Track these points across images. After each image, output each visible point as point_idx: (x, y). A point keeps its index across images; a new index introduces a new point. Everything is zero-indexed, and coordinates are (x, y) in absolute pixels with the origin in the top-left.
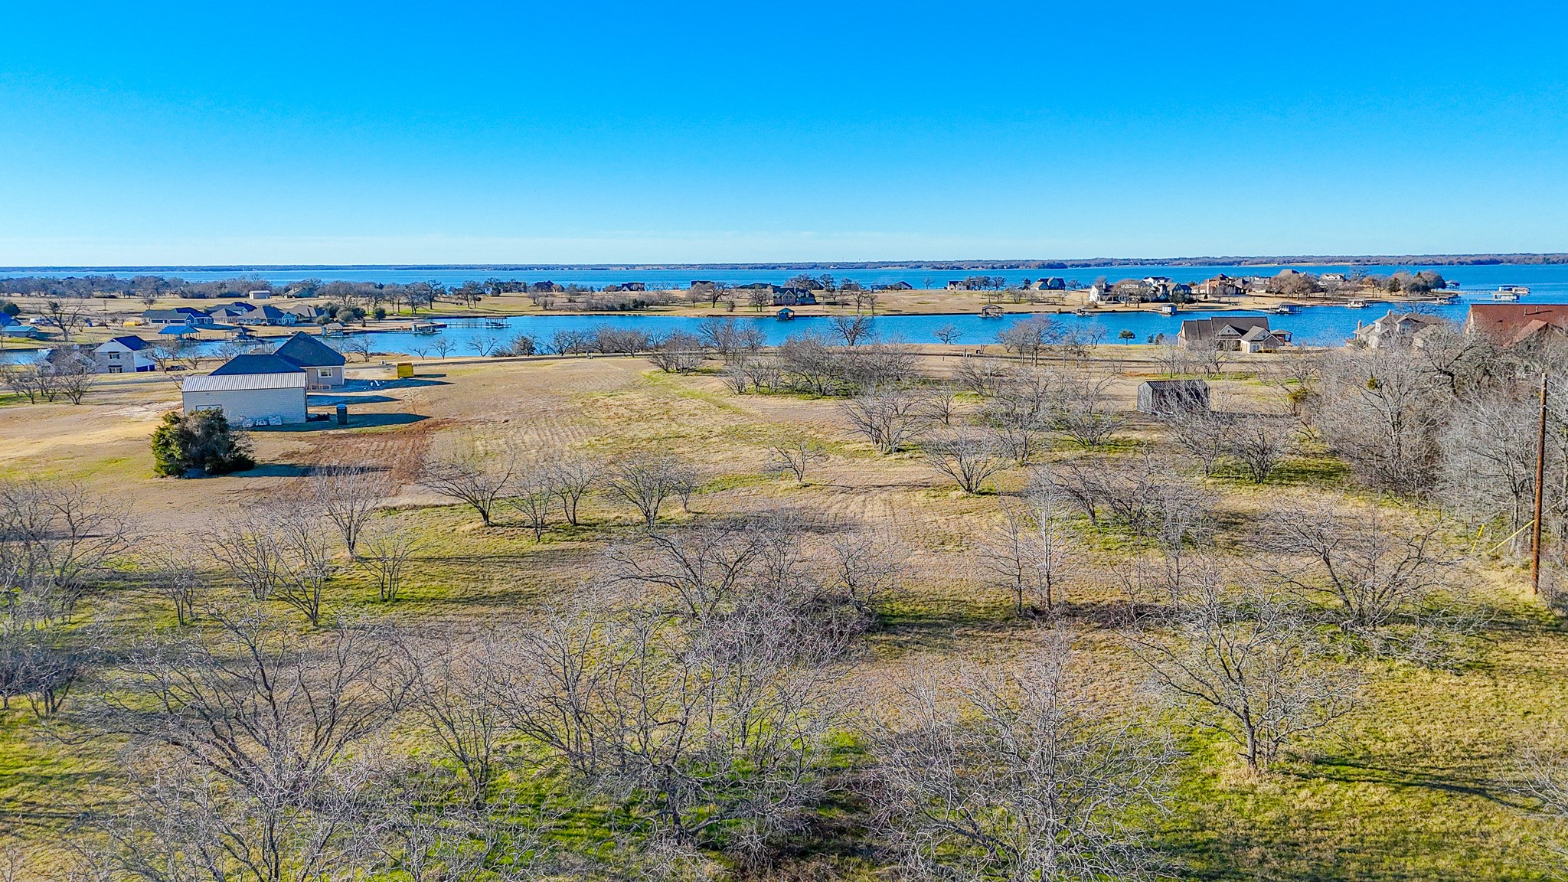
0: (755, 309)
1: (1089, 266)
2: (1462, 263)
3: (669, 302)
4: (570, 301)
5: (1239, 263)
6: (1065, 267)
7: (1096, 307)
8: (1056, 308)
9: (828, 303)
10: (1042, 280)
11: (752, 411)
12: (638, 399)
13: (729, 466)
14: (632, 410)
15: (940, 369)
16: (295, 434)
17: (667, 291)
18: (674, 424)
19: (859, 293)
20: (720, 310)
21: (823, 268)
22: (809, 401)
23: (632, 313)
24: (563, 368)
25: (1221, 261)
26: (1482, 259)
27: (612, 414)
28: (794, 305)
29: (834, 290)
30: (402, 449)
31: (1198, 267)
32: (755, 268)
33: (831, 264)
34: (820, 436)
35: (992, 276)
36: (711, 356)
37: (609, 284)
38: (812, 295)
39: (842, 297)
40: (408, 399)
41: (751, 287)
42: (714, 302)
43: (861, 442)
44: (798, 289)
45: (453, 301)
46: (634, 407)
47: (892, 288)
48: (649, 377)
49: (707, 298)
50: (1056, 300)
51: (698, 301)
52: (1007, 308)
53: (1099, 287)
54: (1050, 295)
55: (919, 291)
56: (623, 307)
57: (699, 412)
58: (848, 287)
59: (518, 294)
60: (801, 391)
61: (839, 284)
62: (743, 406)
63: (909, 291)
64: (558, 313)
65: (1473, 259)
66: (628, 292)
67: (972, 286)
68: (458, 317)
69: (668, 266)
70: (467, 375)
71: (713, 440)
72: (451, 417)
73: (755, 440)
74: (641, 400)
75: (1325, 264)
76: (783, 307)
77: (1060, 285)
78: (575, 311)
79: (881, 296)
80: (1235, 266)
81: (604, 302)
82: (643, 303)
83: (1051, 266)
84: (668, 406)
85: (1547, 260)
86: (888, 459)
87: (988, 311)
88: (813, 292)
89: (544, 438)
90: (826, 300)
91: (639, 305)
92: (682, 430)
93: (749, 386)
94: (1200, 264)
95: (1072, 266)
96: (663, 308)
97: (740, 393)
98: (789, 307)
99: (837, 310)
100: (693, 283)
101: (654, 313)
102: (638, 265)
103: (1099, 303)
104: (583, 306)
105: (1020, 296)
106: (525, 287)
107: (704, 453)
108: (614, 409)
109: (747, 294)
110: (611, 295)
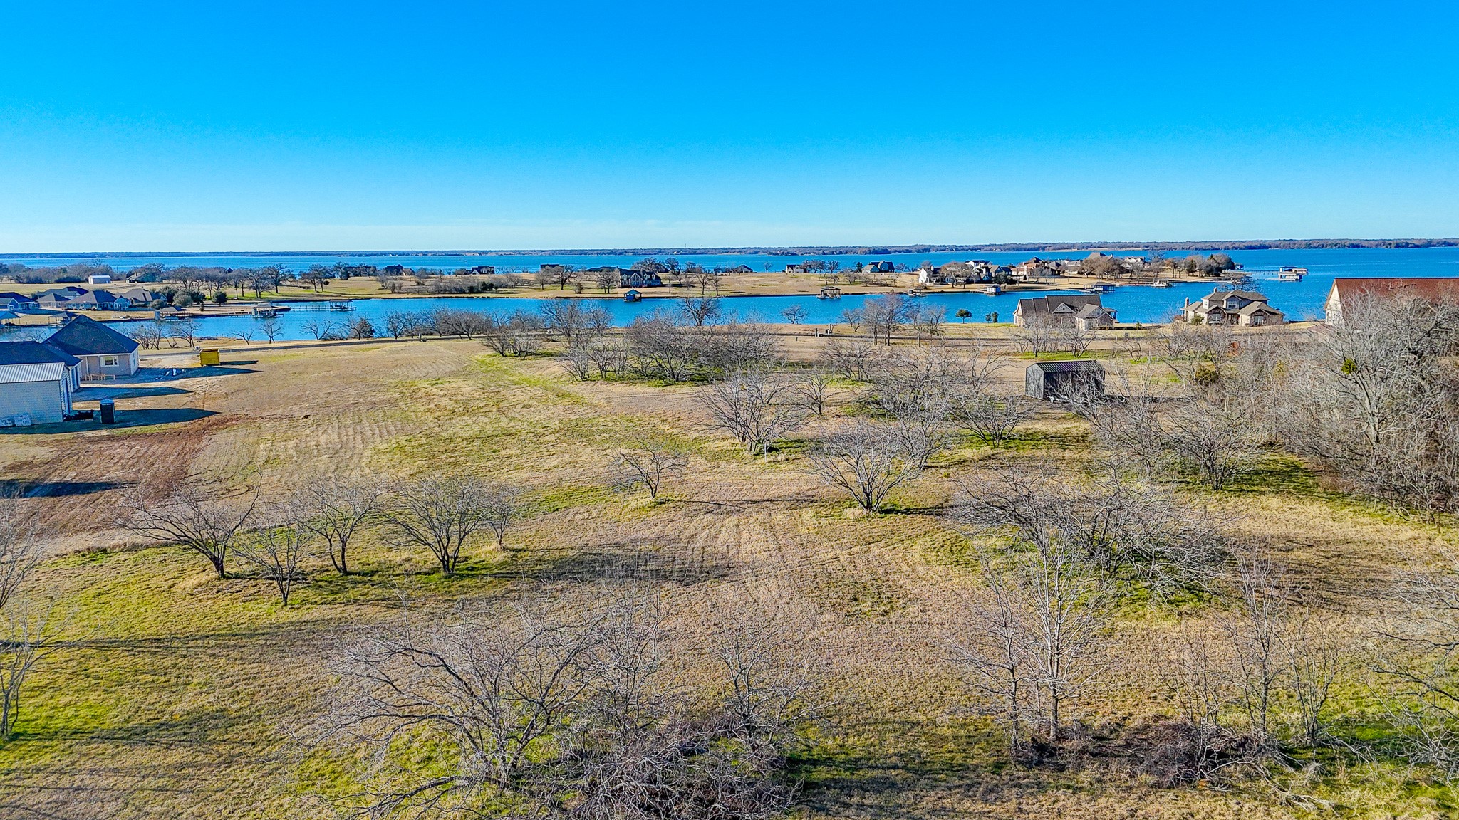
0: (603, 291)
1: (910, 252)
2: (1236, 248)
3: (520, 284)
4: (419, 284)
5: (1044, 249)
6: (889, 253)
7: (926, 288)
8: (888, 289)
9: (674, 285)
10: (873, 264)
11: (595, 401)
12: (466, 387)
13: (564, 474)
14: (457, 401)
15: (797, 350)
16: (42, 437)
17: (516, 274)
18: (504, 419)
19: (703, 275)
20: (569, 292)
21: (667, 254)
22: (661, 388)
23: (481, 296)
24: (391, 353)
25: (1027, 247)
26: (1253, 244)
27: (432, 406)
28: (641, 287)
29: (679, 273)
30: (164, 456)
31: (1007, 252)
32: (603, 253)
33: (675, 250)
34: (675, 431)
35: (827, 260)
36: (554, 338)
37: (459, 268)
38: (658, 278)
39: (687, 280)
40: (203, 391)
41: (600, 270)
42: (563, 284)
43: (724, 440)
44: (644, 272)
45: (300, 285)
46: (460, 398)
47: (734, 271)
48: (482, 362)
49: (555, 280)
50: (888, 282)
51: (547, 283)
52: (844, 290)
53: (928, 270)
54: (882, 277)
55: (760, 274)
56: (472, 290)
57: (534, 403)
58: (692, 270)
59: (368, 278)
60: (652, 377)
61: (683, 267)
62: (586, 395)
63: (750, 274)
64: (406, 296)
65: (1246, 244)
66: (478, 275)
67: (808, 269)
68: (304, 301)
69: (520, 252)
70: (280, 361)
71: (547, 438)
72: (243, 413)
73: (599, 438)
74: (469, 389)
75: (1119, 249)
76: (631, 289)
77: (890, 268)
78: (424, 294)
79: (725, 278)
80: (1040, 251)
81: (453, 285)
82: (491, 286)
83: (877, 251)
84: (500, 396)
85: (1309, 245)
86: (759, 461)
87: (826, 292)
88: (659, 275)
89: (344, 439)
90: (672, 282)
91: (487, 287)
92: (513, 426)
93: (593, 370)
94: (1009, 249)
95: (895, 251)
96: (511, 290)
97: (583, 379)
98: (635, 289)
99: (683, 292)
100: (543, 266)
101: (503, 295)
102: (491, 251)
103: (928, 284)
104: (431, 289)
105: (855, 278)
106: (375, 270)
107: (535, 456)
108: (436, 401)
109: (595, 277)
110: (460, 278)
